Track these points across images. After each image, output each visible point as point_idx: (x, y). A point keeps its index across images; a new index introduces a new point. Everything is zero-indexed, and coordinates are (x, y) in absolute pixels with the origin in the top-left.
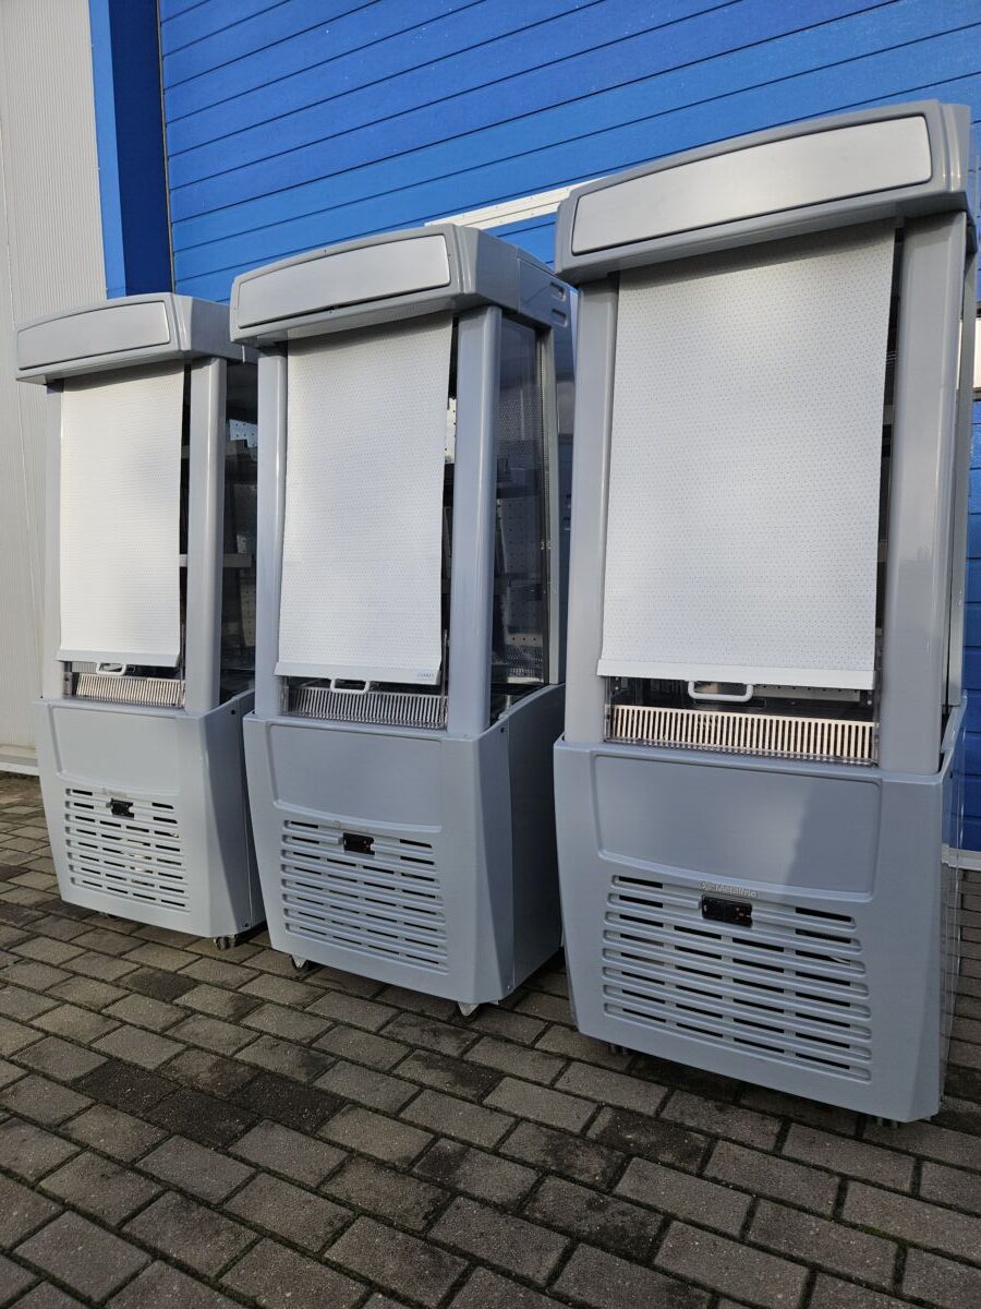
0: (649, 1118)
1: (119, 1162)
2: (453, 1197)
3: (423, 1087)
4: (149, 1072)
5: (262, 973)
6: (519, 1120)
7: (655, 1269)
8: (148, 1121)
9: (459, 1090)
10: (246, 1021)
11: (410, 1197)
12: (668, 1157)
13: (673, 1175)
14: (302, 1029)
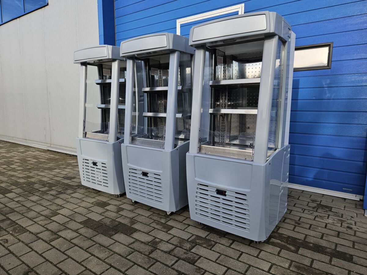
0: (203, 238)
1: (88, 238)
2: (156, 249)
3: (155, 228)
4: (97, 222)
5: (125, 203)
6: (174, 236)
7: (195, 265)
8: (95, 231)
9: (163, 229)
10: (120, 213)
11: (147, 249)
14: (131, 215)
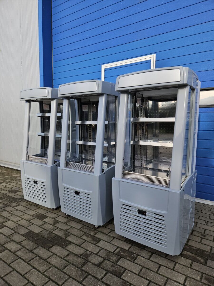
0: (127, 250)
1: (29, 250)
2: (87, 262)
3: (86, 241)
4: (37, 234)
5: (60, 216)
6: (102, 249)
7: (121, 278)
8: (35, 243)
9: (92, 242)
10: (55, 225)
11: (80, 261)
12: (128, 258)
13: (128, 262)
14: (65, 227)
